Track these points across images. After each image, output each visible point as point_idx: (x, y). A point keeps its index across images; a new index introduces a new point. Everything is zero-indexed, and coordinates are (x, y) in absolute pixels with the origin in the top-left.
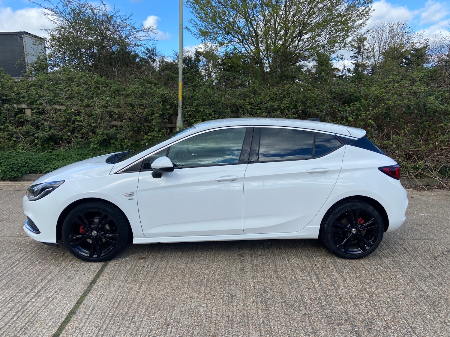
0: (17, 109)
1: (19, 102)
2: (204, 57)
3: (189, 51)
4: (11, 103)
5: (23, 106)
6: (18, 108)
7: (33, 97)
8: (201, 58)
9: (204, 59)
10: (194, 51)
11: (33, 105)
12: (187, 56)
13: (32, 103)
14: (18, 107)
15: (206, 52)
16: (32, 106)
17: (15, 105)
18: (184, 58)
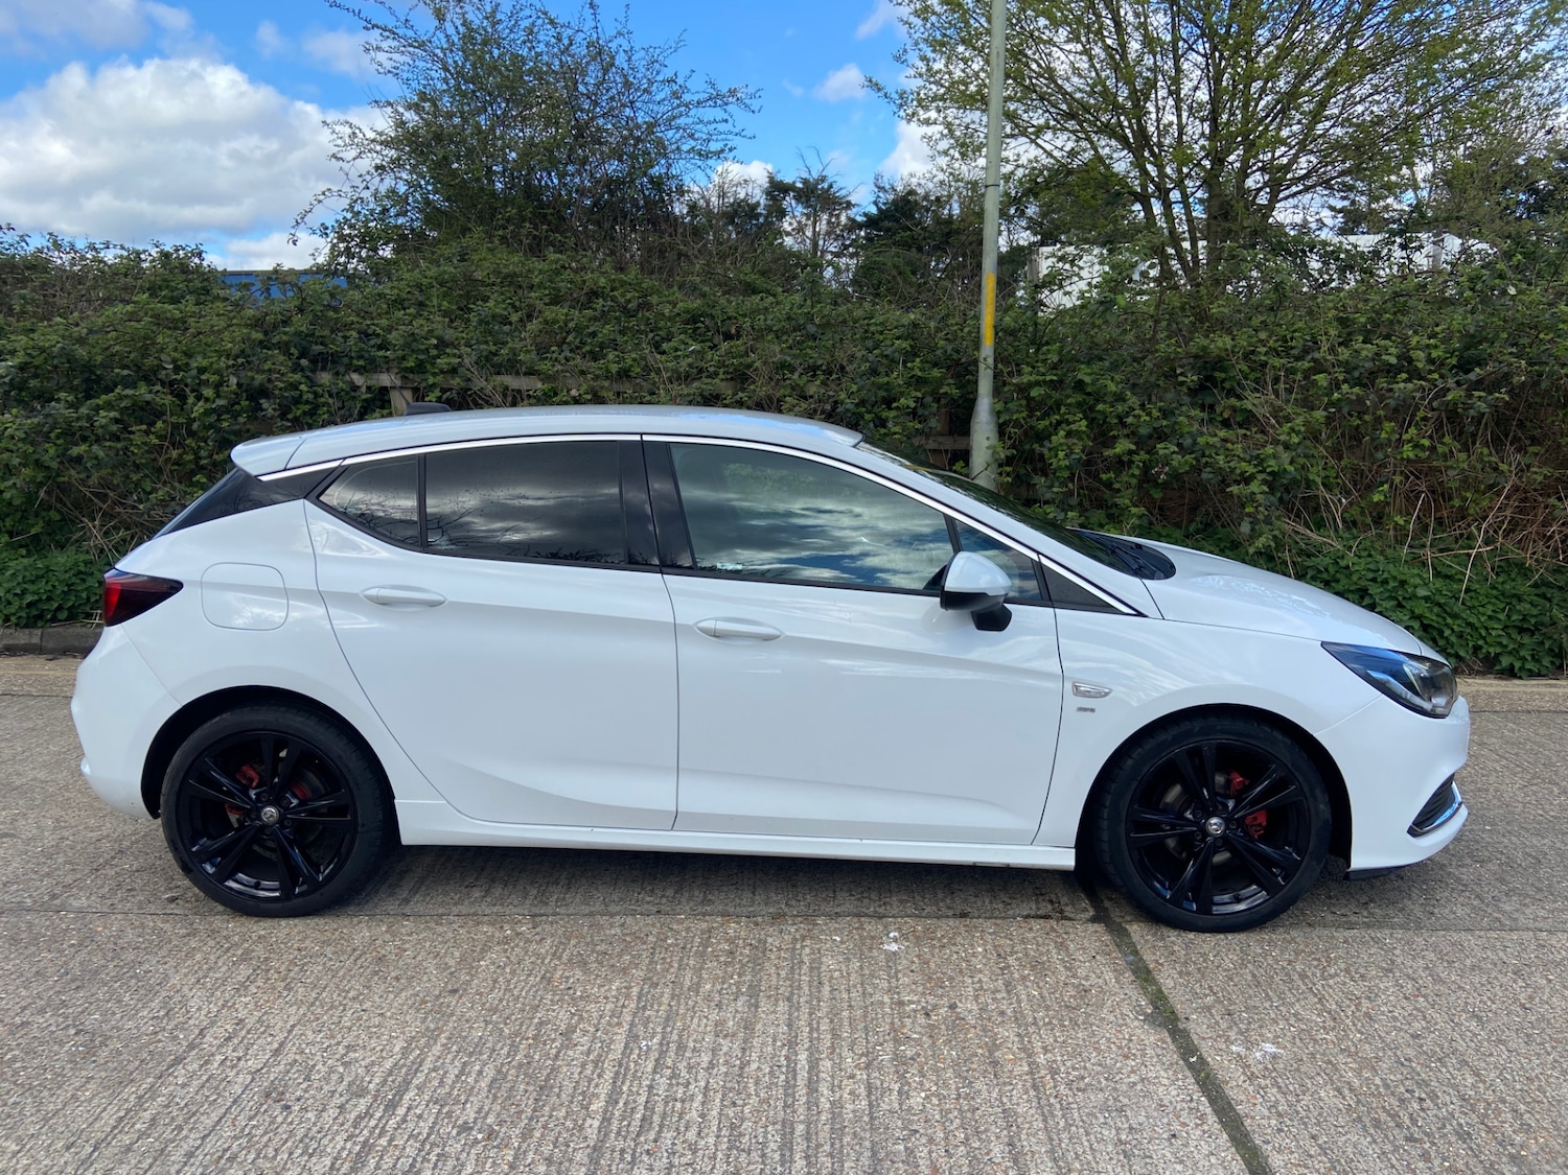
0: (364, 389)
1: (371, 367)
2: (798, 199)
3: (745, 181)
4: (342, 370)
5: (385, 379)
6: (369, 388)
7: (423, 347)
8: (789, 202)
9: (800, 209)
10: (764, 182)
11: (422, 376)
12: (742, 201)
13: (420, 368)
14: (369, 383)
15: (805, 182)
16: (417, 378)
17: (356, 378)
18: (732, 205)
